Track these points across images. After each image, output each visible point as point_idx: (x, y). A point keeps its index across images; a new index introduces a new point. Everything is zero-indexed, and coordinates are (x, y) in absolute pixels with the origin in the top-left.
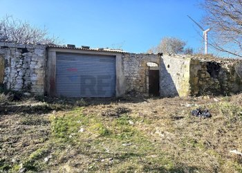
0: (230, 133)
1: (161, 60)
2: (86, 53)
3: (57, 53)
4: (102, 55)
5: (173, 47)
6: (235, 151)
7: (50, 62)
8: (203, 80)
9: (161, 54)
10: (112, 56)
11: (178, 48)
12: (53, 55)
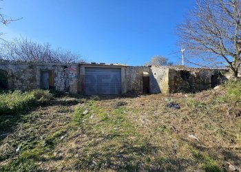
0: (192, 121)
1: (151, 70)
2: (102, 67)
3: (85, 68)
4: (112, 68)
5: (160, 62)
6: (192, 136)
7: (81, 74)
8: (178, 82)
9: (151, 66)
10: (119, 68)
11: (163, 62)
12: (83, 69)
